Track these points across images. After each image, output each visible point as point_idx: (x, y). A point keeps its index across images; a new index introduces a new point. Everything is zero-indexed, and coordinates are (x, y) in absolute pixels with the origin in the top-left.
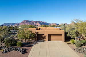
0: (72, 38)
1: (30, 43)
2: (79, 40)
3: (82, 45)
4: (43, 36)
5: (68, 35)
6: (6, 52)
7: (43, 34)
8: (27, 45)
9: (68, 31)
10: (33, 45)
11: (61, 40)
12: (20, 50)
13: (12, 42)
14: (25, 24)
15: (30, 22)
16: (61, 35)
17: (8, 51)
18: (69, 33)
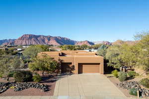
0: (115, 69)
1: (50, 77)
2: (126, 71)
3: (127, 79)
4: (71, 66)
5: (108, 64)
6: (20, 89)
7: (71, 63)
8: (47, 80)
9: (109, 58)
10: (56, 80)
11: (98, 72)
12: (39, 87)
13: (25, 76)
14: (27, 41)
15: (36, 37)
16: (99, 64)
17: (23, 89)
18: (110, 61)
